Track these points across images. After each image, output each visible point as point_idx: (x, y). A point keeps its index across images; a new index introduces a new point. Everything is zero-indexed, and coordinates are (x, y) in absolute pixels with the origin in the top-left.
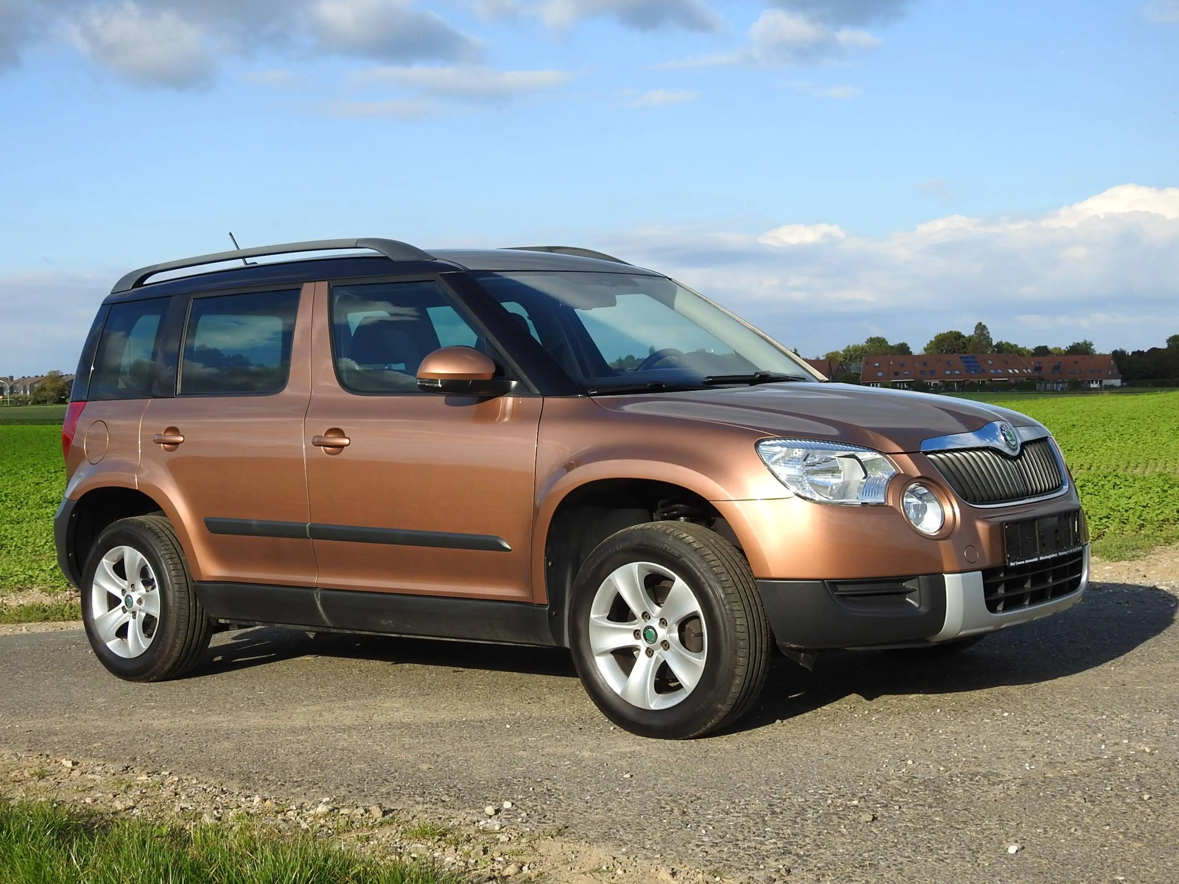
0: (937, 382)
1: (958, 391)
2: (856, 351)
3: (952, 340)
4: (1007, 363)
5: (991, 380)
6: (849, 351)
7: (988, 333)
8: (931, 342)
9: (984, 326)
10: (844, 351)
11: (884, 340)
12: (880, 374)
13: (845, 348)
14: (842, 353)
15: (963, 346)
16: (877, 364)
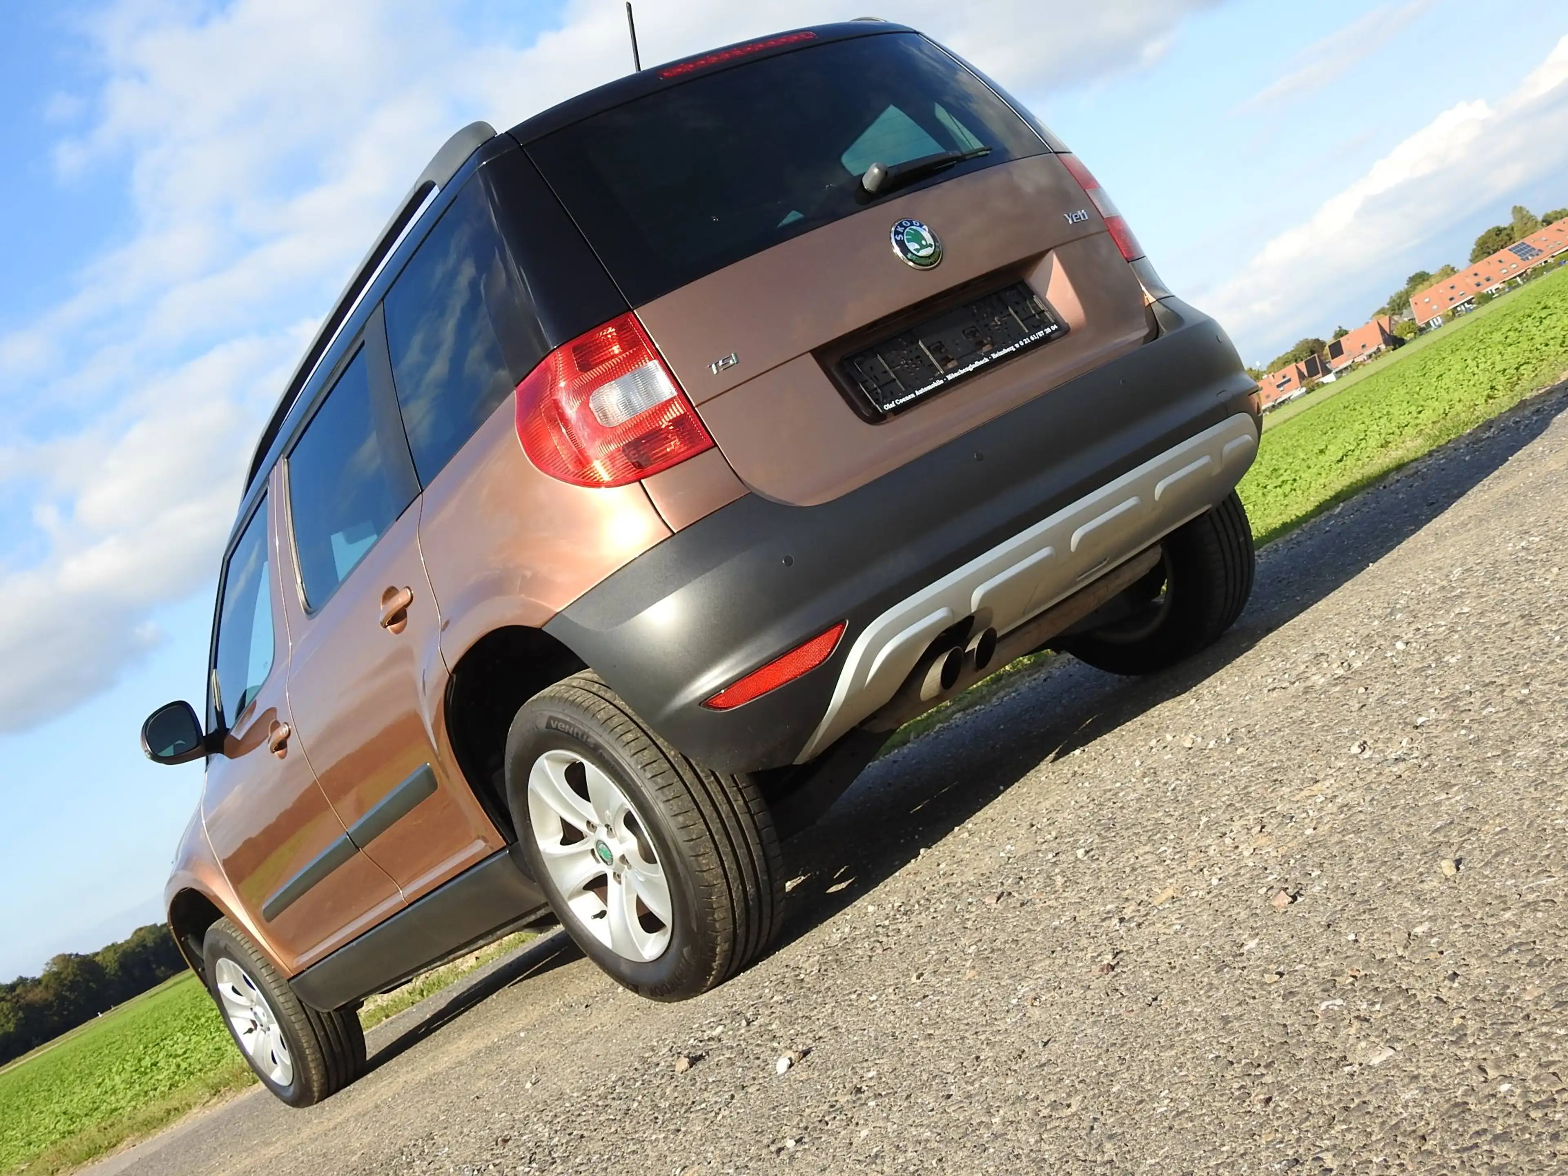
0: (1497, 285)
1: (1524, 283)
2: (1400, 298)
3: (1494, 237)
4: (1561, 231)
5: (1553, 257)
6: (1394, 301)
7: (1528, 212)
8: (1474, 251)
9: (1521, 208)
10: (1388, 304)
11: (1424, 272)
12: (1435, 307)
13: (1388, 300)
14: (1387, 306)
15: (1507, 238)
16: (1427, 300)
